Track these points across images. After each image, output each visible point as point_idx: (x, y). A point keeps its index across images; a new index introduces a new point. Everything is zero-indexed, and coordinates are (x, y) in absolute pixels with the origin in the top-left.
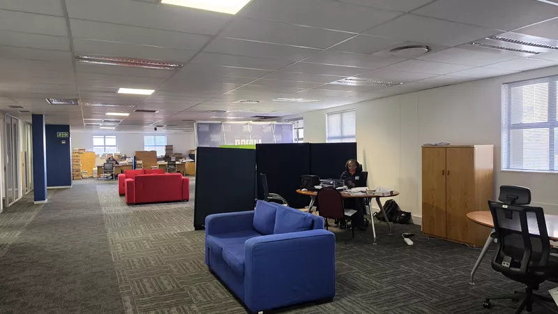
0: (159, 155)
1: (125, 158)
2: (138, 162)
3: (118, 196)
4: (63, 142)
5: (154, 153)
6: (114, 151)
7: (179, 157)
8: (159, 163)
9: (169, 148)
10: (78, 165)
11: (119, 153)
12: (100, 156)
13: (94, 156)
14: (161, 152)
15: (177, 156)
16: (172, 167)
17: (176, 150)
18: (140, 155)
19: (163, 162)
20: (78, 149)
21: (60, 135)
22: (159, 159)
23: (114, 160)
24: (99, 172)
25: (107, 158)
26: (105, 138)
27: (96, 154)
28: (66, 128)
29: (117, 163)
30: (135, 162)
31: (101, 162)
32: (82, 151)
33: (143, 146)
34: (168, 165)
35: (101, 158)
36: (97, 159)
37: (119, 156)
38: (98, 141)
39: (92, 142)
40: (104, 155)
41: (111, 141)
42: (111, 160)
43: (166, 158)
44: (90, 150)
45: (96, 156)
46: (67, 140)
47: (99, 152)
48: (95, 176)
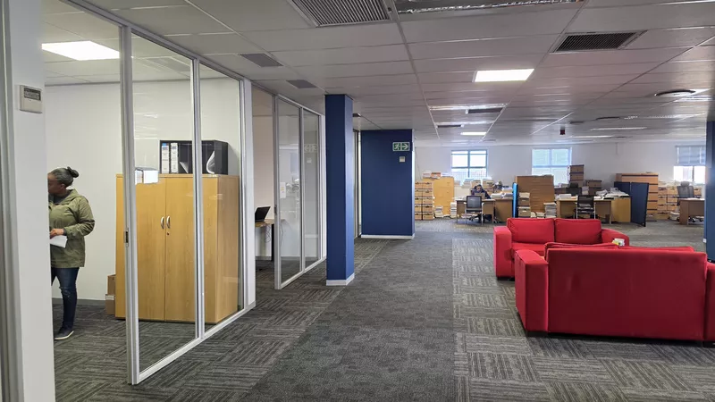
0: (557, 183)
1: (501, 186)
2: (523, 195)
3: (494, 282)
4: (402, 160)
5: (549, 178)
6: (483, 177)
7: (596, 186)
8: (560, 197)
9: (576, 171)
10: (430, 198)
11: (489, 178)
12: (462, 184)
13: (452, 183)
14: (562, 179)
15: (592, 185)
16: (587, 206)
17: (590, 174)
18: (525, 182)
19: (568, 197)
20: (430, 172)
21: (398, 146)
22: (559, 191)
23: (483, 191)
24: (459, 211)
25: (472, 186)
26: (469, 154)
27: (455, 180)
28: (406, 135)
29: (488, 196)
30: (517, 196)
31: (463, 194)
32: (435, 176)
33: (530, 166)
34: (579, 202)
35: (463, 187)
36: (458, 189)
37: (491, 184)
38: (459, 160)
39: (450, 161)
40: (467, 182)
41: (479, 159)
42: (478, 191)
43: (572, 188)
44: (447, 174)
45: (455, 184)
46: (408, 155)
47: (460, 176)
48: (454, 215)
